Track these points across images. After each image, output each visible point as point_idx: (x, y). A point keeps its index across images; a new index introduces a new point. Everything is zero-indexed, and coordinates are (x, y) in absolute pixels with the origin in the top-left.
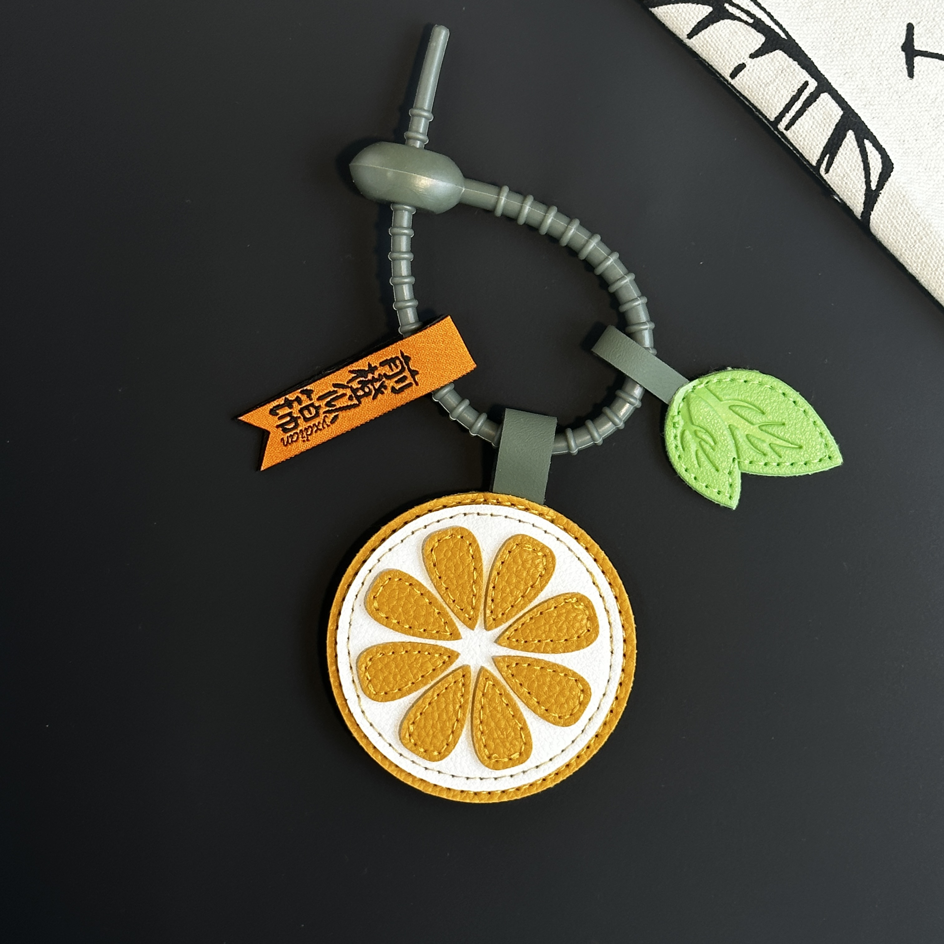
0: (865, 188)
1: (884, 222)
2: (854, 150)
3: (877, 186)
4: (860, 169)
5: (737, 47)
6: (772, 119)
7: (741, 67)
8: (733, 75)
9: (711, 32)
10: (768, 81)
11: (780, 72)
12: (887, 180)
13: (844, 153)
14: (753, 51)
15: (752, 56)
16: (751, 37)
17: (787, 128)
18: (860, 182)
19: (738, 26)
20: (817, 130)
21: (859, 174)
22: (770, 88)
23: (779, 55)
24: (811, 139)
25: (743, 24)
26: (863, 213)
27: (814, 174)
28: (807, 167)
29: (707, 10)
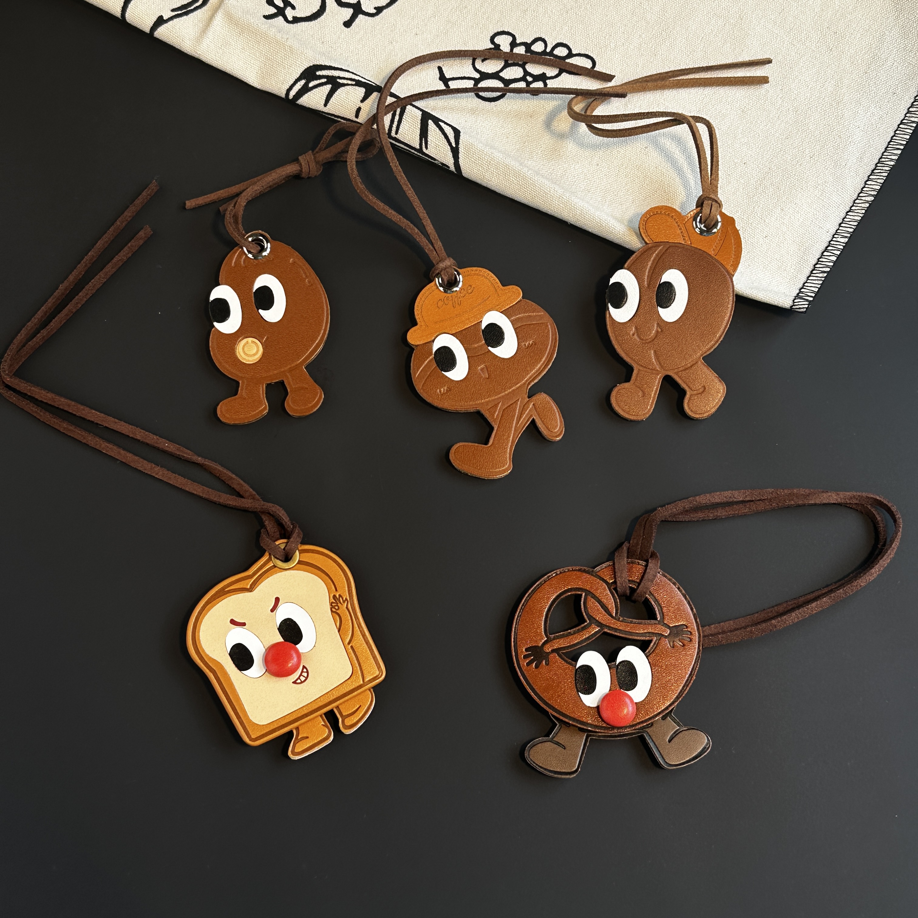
0: (450, 148)
2: (435, 130)
3: (455, 144)
4: (443, 139)
5: (352, 100)
7: (359, 110)
8: (357, 116)
9: (336, 98)
12: (459, 139)
13: (431, 134)
14: (361, 98)
15: (362, 101)
16: (357, 91)
17: (397, 133)
18: (446, 146)
19: (348, 88)
20: (412, 127)
21: (444, 142)
23: (375, 94)
24: (411, 134)
25: (350, 87)
26: (455, 163)
27: (421, 155)
28: (416, 153)
29: (328, 87)
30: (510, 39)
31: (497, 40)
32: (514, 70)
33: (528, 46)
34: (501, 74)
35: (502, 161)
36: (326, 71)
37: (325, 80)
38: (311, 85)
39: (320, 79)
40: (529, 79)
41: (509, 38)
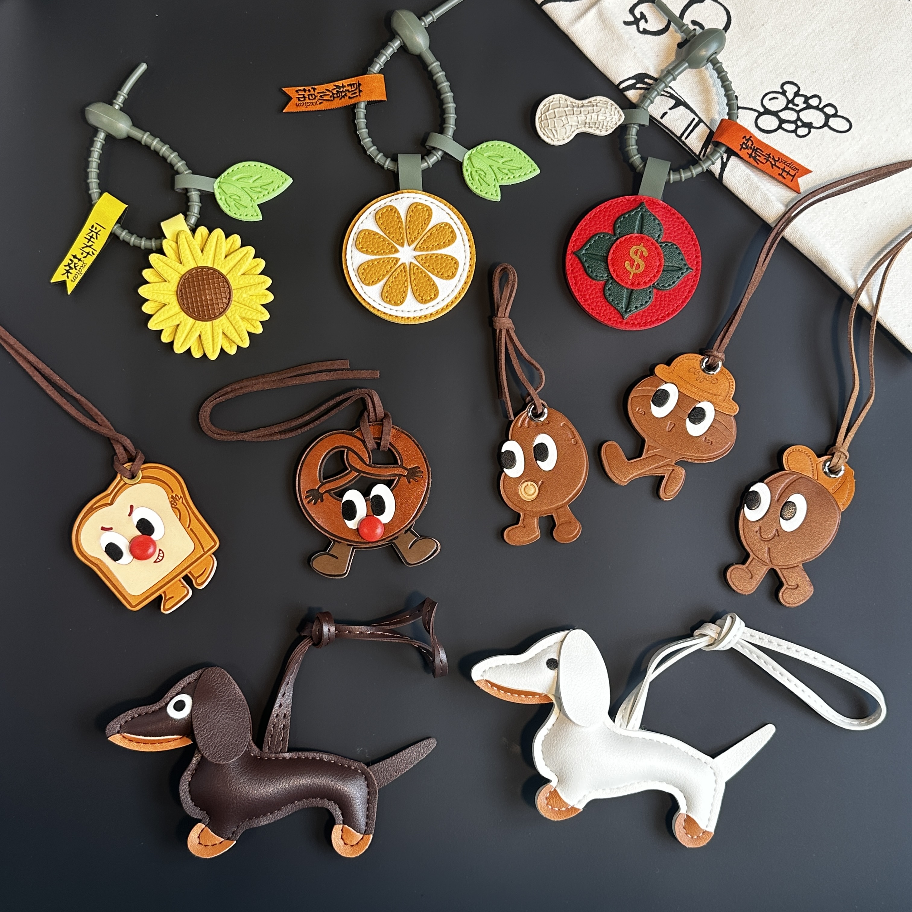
0: (720, 165)
1: (729, 178)
5: (663, 106)
6: (679, 135)
7: (665, 113)
8: (662, 118)
10: (677, 119)
11: (682, 114)
14: (670, 107)
15: (670, 109)
17: (686, 138)
19: (664, 98)
22: (678, 122)
23: (682, 108)
25: (666, 97)
26: (720, 174)
30: (796, 89)
31: (786, 87)
32: (790, 113)
33: (807, 99)
34: (780, 114)
39: (644, 84)
40: (799, 124)
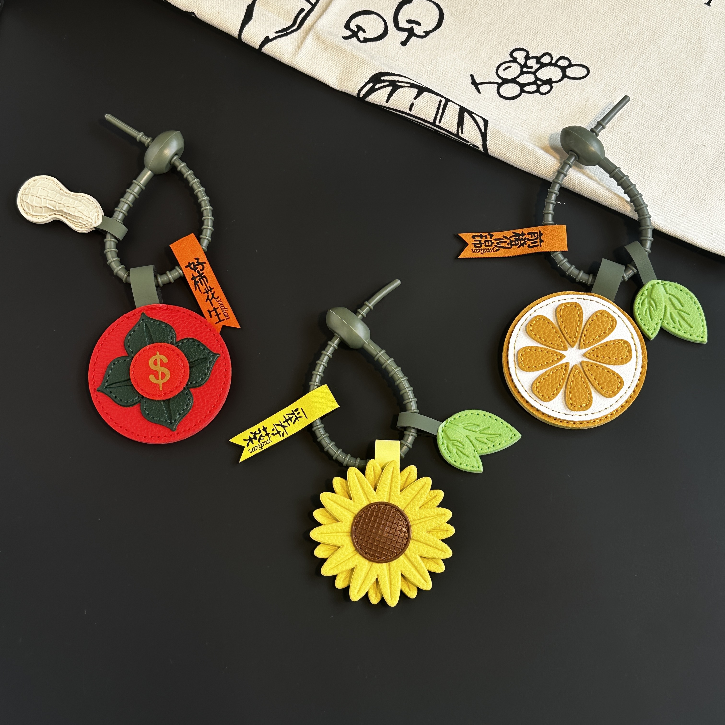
0: (480, 133)
1: (493, 144)
2: (469, 120)
3: (484, 130)
4: (475, 127)
5: (407, 97)
6: (432, 121)
7: (412, 105)
8: (410, 109)
9: (395, 96)
10: (425, 106)
11: (428, 101)
12: (487, 126)
13: (466, 123)
14: (414, 97)
16: (411, 91)
17: (440, 122)
18: (477, 131)
20: (452, 118)
21: (475, 129)
22: (427, 108)
23: (425, 94)
24: (451, 123)
26: (483, 145)
27: (457, 138)
28: (453, 137)
29: (390, 88)
31: (515, 55)
32: (528, 76)
33: (538, 59)
34: (518, 80)
35: (520, 143)
36: (388, 77)
37: (388, 83)
38: (377, 87)
39: (383, 83)
40: (539, 83)
41: (524, 53)
